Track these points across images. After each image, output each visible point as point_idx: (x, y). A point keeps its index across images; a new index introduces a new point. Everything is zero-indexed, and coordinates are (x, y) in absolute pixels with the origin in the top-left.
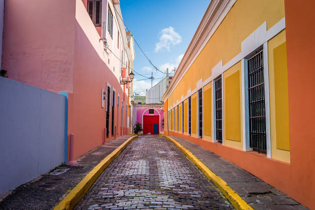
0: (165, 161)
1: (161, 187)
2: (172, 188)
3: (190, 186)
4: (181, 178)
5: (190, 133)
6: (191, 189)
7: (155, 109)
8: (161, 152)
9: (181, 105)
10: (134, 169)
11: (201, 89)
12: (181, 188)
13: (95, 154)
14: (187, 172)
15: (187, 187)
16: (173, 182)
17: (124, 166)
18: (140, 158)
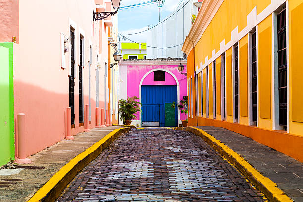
0: (182, 161)
1: (172, 192)
2: (189, 193)
3: (218, 191)
4: (206, 182)
5: (237, 117)
6: (219, 194)
7: (166, 70)
8: (176, 150)
9: (221, 60)
10: (129, 172)
11: (255, 29)
12: (204, 193)
13: (55, 152)
14: (219, 175)
15: (214, 192)
16: (193, 186)
17: (110, 169)
18: (138, 159)
